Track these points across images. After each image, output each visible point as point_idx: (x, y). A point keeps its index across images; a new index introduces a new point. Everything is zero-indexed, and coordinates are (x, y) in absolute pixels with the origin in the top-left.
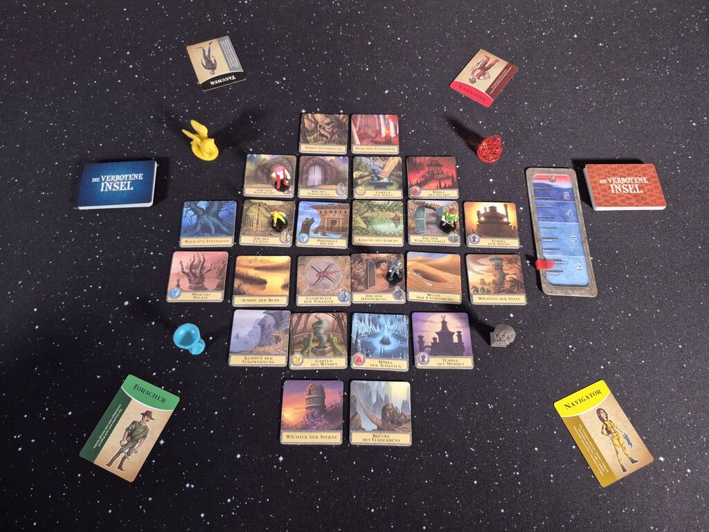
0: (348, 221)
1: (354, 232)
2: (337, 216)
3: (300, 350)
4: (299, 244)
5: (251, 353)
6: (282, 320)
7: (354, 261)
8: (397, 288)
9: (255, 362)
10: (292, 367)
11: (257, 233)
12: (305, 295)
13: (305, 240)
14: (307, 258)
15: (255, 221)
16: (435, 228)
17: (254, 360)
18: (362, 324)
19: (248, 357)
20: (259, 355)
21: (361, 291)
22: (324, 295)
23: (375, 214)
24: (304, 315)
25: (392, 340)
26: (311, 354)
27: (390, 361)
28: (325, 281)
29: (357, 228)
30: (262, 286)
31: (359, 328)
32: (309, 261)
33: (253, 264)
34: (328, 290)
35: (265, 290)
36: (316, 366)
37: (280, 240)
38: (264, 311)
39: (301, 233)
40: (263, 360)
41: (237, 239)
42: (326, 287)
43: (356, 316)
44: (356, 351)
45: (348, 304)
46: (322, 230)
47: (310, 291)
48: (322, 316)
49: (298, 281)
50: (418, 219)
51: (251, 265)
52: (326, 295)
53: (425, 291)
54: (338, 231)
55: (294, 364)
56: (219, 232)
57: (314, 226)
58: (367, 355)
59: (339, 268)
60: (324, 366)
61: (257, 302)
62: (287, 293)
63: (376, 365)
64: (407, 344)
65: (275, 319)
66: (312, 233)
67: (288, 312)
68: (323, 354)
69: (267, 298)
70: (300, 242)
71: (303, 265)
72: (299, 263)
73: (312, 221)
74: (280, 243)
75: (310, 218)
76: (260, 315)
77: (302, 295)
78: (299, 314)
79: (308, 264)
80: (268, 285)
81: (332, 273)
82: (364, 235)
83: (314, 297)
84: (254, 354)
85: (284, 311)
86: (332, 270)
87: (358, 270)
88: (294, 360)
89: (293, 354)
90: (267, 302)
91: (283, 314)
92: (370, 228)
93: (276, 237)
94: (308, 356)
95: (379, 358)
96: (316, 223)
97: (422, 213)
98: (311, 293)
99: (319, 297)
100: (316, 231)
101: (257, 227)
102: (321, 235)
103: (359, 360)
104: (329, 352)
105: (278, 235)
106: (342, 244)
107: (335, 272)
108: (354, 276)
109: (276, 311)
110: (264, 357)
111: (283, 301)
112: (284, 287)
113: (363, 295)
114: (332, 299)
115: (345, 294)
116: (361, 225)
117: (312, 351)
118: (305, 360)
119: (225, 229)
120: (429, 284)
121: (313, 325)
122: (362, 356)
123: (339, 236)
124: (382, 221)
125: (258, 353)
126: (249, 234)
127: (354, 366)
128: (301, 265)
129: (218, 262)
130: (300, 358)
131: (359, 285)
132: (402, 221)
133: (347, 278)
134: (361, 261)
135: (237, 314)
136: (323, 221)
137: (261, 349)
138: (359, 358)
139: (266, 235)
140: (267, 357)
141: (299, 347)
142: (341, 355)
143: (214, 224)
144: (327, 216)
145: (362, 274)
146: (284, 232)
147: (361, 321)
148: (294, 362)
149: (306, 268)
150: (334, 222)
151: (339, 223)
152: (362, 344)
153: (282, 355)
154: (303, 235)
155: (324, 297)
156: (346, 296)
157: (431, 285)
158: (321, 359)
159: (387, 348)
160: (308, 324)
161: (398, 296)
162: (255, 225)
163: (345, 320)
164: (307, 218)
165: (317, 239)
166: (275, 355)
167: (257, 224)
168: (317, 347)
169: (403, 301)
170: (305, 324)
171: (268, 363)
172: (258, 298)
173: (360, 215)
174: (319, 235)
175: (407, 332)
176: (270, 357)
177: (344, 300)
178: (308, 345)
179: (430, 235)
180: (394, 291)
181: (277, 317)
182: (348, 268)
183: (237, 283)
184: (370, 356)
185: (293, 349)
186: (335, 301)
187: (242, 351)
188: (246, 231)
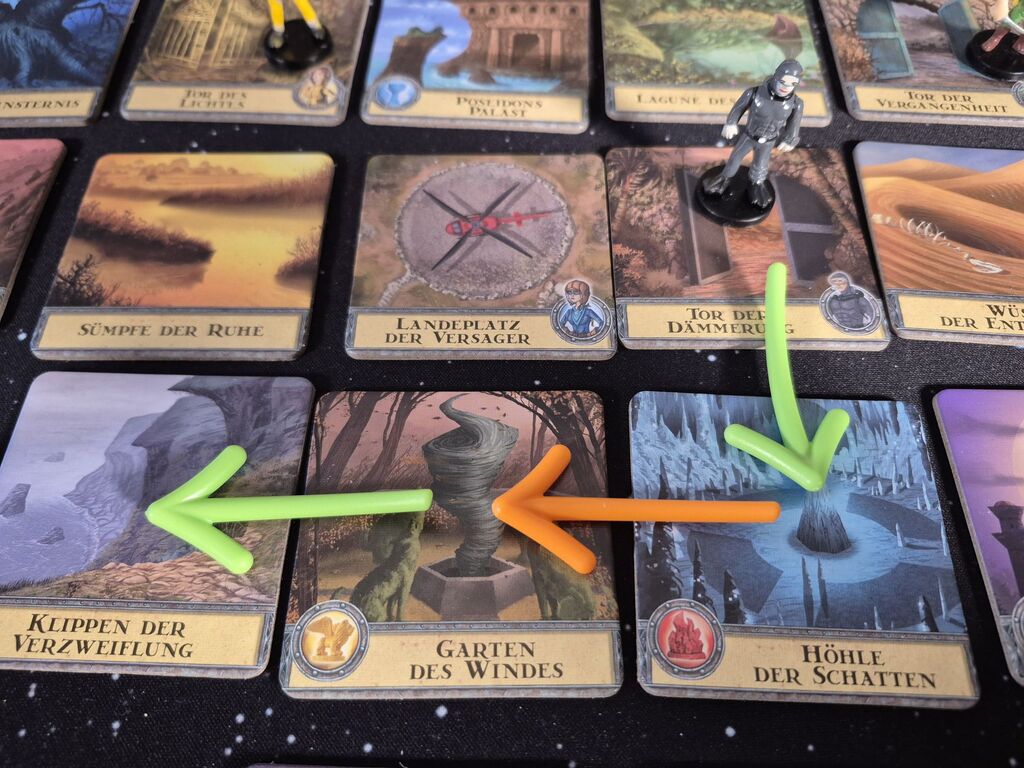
0: (585, 35)
1: (613, 73)
2: (539, 21)
3: (351, 582)
4: (373, 113)
5: (70, 592)
6: (263, 420)
7: (622, 176)
8: (838, 283)
9: (83, 647)
10: (298, 683)
11: (204, 75)
12: (386, 311)
13: (403, 96)
14: (408, 162)
15: (201, 40)
16: (953, 66)
17: (80, 634)
18: (684, 446)
19: (47, 615)
20: (109, 605)
21: (664, 294)
22: (482, 311)
23: (693, 17)
24: (386, 403)
25: (857, 525)
26: (411, 606)
27: (867, 648)
28: (491, 251)
29: (624, 59)
30: (186, 269)
31: (671, 465)
32: (416, 172)
33: (162, 184)
34: (502, 288)
35: (197, 287)
36: (438, 680)
37: (296, 99)
38: (178, 379)
39: (386, 73)
40: (133, 633)
41: (112, 97)
42: (493, 274)
43: (646, 407)
44: (663, 589)
45: (601, 347)
46: (478, 65)
47: (413, 291)
48: (476, 404)
49: (363, 249)
50: (873, 35)
51: (152, 186)
52: (494, 311)
53: (971, 296)
54: (545, 69)
55: (310, 669)
56: (48, 73)
57: (441, 53)
58: (733, 615)
59: (552, 201)
60: (488, 680)
61: (151, 335)
62: (303, 299)
63: (793, 676)
64: (939, 554)
65: (229, 415)
66: (431, 76)
67: (300, 384)
68: (483, 607)
69: (202, 322)
70: (381, 103)
71: (391, 186)
72: (371, 179)
73: (437, 36)
74: (296, 109)
75: (427, 26)
76: (156, 396)
77: (376, 310)
78: (358, 396)
79: (413, 186)
80: (213, 268)
81: (519, 219)
82: (657, 81)
83: (435, 319)
84: (89, 602)
85: (279, 383)
86: (522, 206)
87: (643, 206)
88: (314, 639)
89: (307, 603)
90: (199, 338)
91: (273, 396)
92: (679, 60)
93: (279, 86)
94: (394, 621)
95: (803, 634)
96: (453, 42)
97: (882, 16)
98: (418, 300)
99: (460, 319)
100: (452, 69)
101: (205, 57)
102: (475, 79)
103: (683, 643)
104: (517, 594)
105: (286, 80)
106: (564, 113)
107: (535, 215)
108: (621, 232)
109: (235, 380)
110: (135, 620)
111: (283, 336)
112: (290, 274)
113: (680, 313)
114: (522, 329)
115: (584, 305)
116: (639, 51)
117: (416, 592)
118: (374, 641)
119: (74, 65)
120: (987, 265)
121: (427, 451)
122: (700, 623)
123: (548, 86)
124: (725, 37)
125: (113, 599)
126: (168, 76)
127: (659, 679)
128: (377, 187)
129: (9, 179)
130: (345, 633)
131: (651, 265)
132: (808, 39)
133: (594, 238)
134: (653, 173)
135: (43, 396)
136: (482, 37)
137: (131, 575)
138: (684, 629)
139: (234, 82)
140: (154, 618)
141: (344, 568)
142: (581, 615)
143: (34, 50)
144: (500, 22)
145: (665, 222)
146: (317, 73)
147: (676, 429)
148: (313, 657)
149: (402, 200)
150: (525, 40)
151: (549, 42)
152: (694, 554)
153: (244, 608)
154: (397, 80)
155: (483, 320)
156: (589, 316)
157: (997, 270)
158: (470, 640)
159: (840, 573)
160: (402, 445)
161: (848, 313)
162: (197, 52)
163: (597, 424)
164: (415, 29)
165: (453, 97)
166: (204, 608)
167: (210, 45)
168: (450, 569)
169: (875, 339)
170: (390, 443)
171: (159, 656)
172: (154, 322)
173: (634, 20)
174: (464, 80)
175: (929, 485)
176: (170, 618)
177: (582, 334)
178: (400, 553)
179: (938, 87)
180: (827, 295)
181: (238, 407)
182: (592, 200)
183: (72, 256)
184: (750, 619)
185: (313, 574)
186: (541, 338)
187: (24, 584)
188: (158, 70)
